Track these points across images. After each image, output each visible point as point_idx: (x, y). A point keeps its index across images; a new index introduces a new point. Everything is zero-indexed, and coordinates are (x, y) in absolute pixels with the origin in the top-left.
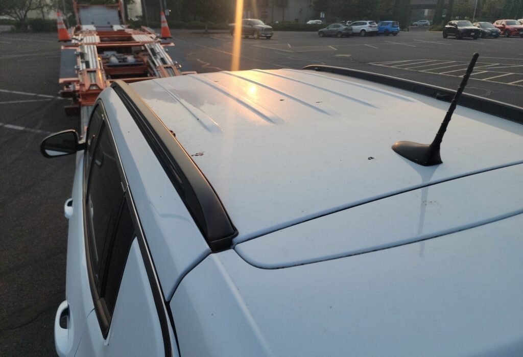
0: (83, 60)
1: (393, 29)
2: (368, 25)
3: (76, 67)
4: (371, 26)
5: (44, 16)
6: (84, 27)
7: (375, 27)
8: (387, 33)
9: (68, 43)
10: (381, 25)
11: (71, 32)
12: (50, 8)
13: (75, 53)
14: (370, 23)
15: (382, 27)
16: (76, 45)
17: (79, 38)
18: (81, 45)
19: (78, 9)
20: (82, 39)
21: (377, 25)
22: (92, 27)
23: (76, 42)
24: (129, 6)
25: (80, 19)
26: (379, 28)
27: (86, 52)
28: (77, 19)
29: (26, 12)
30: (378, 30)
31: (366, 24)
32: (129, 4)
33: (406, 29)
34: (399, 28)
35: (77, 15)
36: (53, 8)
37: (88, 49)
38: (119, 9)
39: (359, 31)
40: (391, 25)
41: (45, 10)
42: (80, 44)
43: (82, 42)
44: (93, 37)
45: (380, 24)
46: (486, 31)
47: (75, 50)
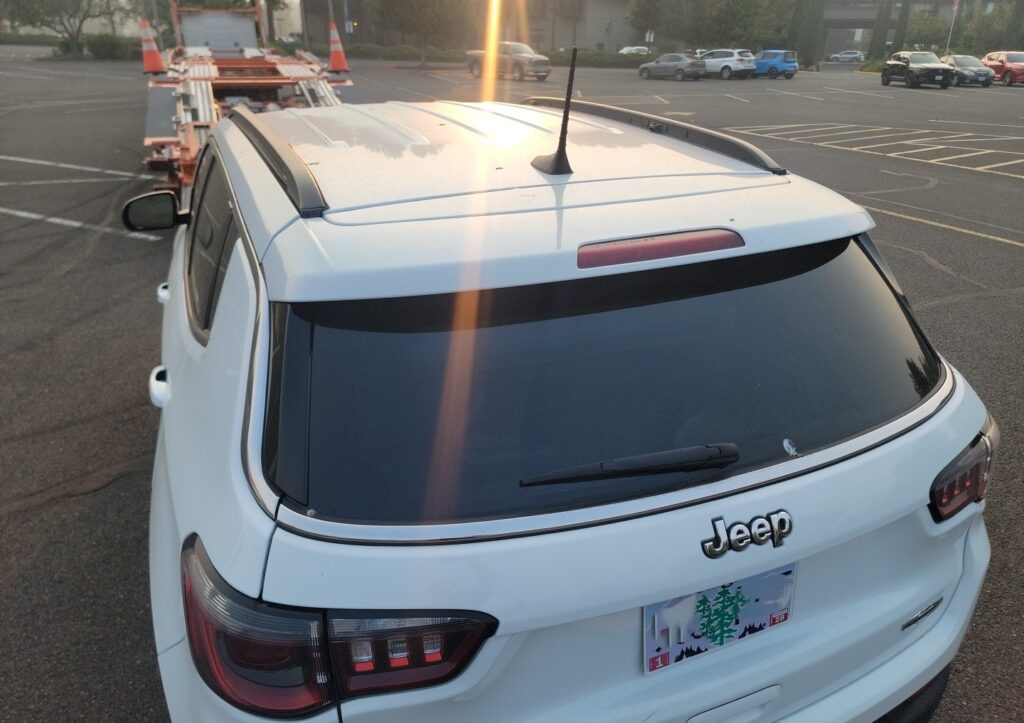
0: (186, 107)
1: (787, 67)
2: (736, 57)
3: (174, 119)
4: (741, 60)
5: (114, 29)
6: (190, 51)
7: (750, 61)
8: (773, 73)
9: (160, 77)
10: (763, 58)
11: (166, 58)
12: (127, 14)
13: (174, 94)
14: (739, 53)
15: (765, 61)
16: (176, 81)
17: (181, 67)
18: (184, 81)
19: (180, 18)
20: (186, 71)
21: (753, 58)
22: (205, 52)
23: (176, 75)
24: (277, 14)
25: (182, 36)
26: (757, 64)
27: (193, 92)
28: (177, 35)
29: (81, 22)
30: (755, 67)
31: (731, 55)
32: (276, 10)
33: (813, 67)
34: (796, 64)
35: (177, 27)
36: (132, 15)
37: (196, 89)
38: (256, 19)
39: (719, 69)
40: (781, 57)
41: (117, 18)
42: (182, 78)
43: (186, 75)
44: (206, 67)
45: (759, 55)
46: (966, 72)
47: (174, 89)
